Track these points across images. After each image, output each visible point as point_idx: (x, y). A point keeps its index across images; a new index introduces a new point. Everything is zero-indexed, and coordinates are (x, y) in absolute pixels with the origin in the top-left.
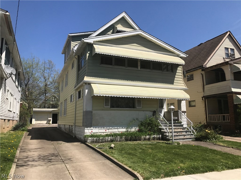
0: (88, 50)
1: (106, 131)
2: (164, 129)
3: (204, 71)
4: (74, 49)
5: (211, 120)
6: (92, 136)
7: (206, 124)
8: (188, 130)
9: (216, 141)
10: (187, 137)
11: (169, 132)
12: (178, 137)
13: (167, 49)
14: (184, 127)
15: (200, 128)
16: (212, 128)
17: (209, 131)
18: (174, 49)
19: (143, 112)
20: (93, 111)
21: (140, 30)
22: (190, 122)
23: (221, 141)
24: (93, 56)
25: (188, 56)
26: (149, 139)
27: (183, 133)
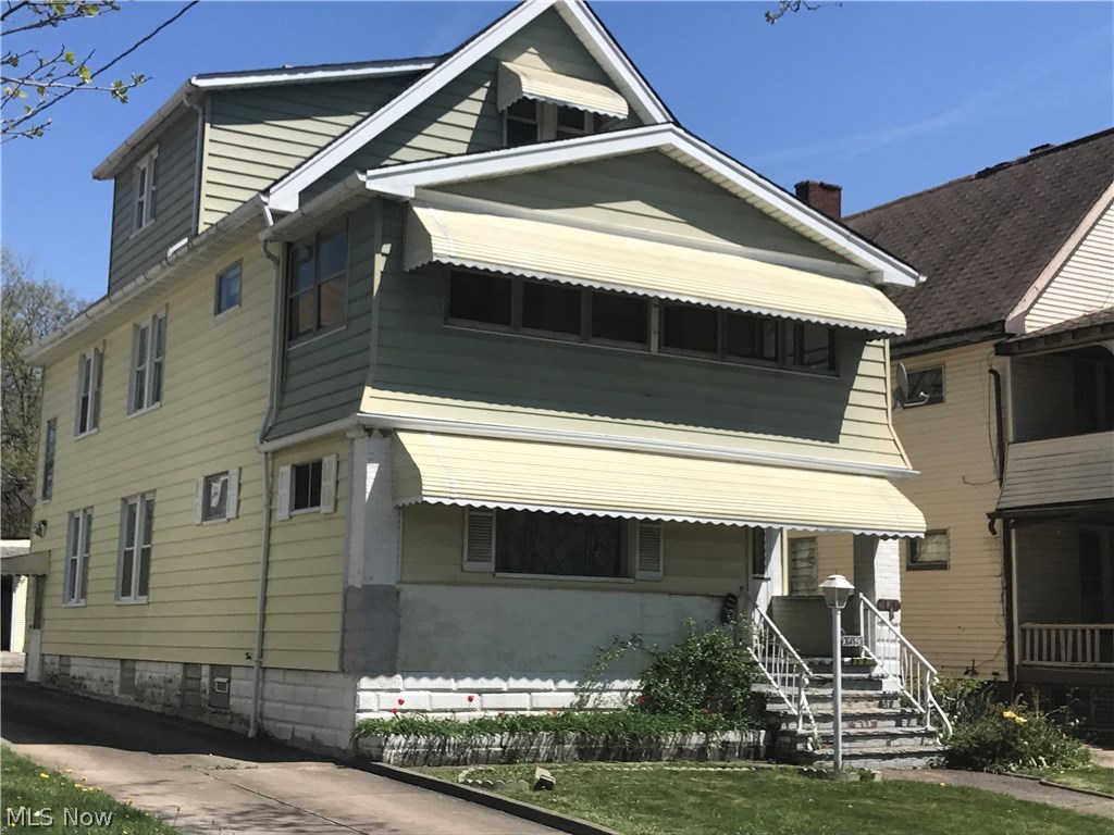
0: (383, 235)
1: (470, 699)
2: (779, 700)
3: (1012, 355)
4: (266, 204)
5: (1036, 657)
6: (406, 727)
7: (1007, 680)
8: (909, 710)
9: (1054, 771)
10: (906, 749)
11: (811, 717)
12: (853, 745)
13: (808, 234)
14: (884, 689)
15: (972, 703)
16: (1036, 702)
17: (1019, 716)
18: (848, 238)
19: (667, 597)
20: (404, 587)
21: (671, 126)
22: (922, 665)
23: (1077, 771)
24: (407, 270)
25: (923, 279)
26: (701, 754)
27: (880, 723)
